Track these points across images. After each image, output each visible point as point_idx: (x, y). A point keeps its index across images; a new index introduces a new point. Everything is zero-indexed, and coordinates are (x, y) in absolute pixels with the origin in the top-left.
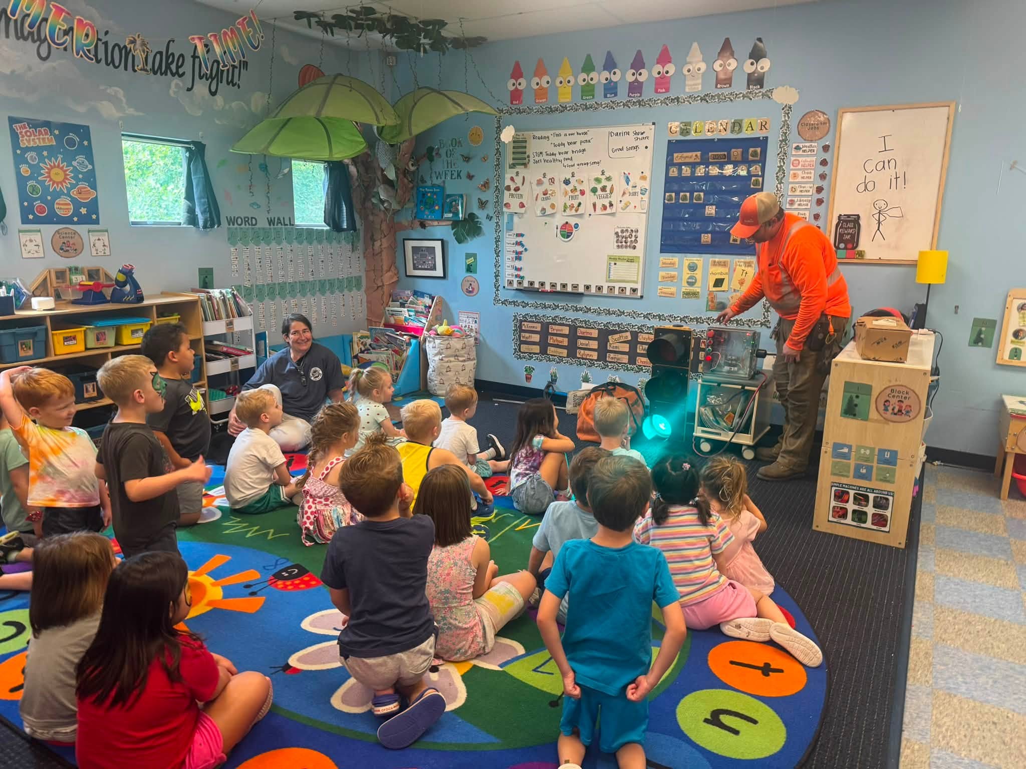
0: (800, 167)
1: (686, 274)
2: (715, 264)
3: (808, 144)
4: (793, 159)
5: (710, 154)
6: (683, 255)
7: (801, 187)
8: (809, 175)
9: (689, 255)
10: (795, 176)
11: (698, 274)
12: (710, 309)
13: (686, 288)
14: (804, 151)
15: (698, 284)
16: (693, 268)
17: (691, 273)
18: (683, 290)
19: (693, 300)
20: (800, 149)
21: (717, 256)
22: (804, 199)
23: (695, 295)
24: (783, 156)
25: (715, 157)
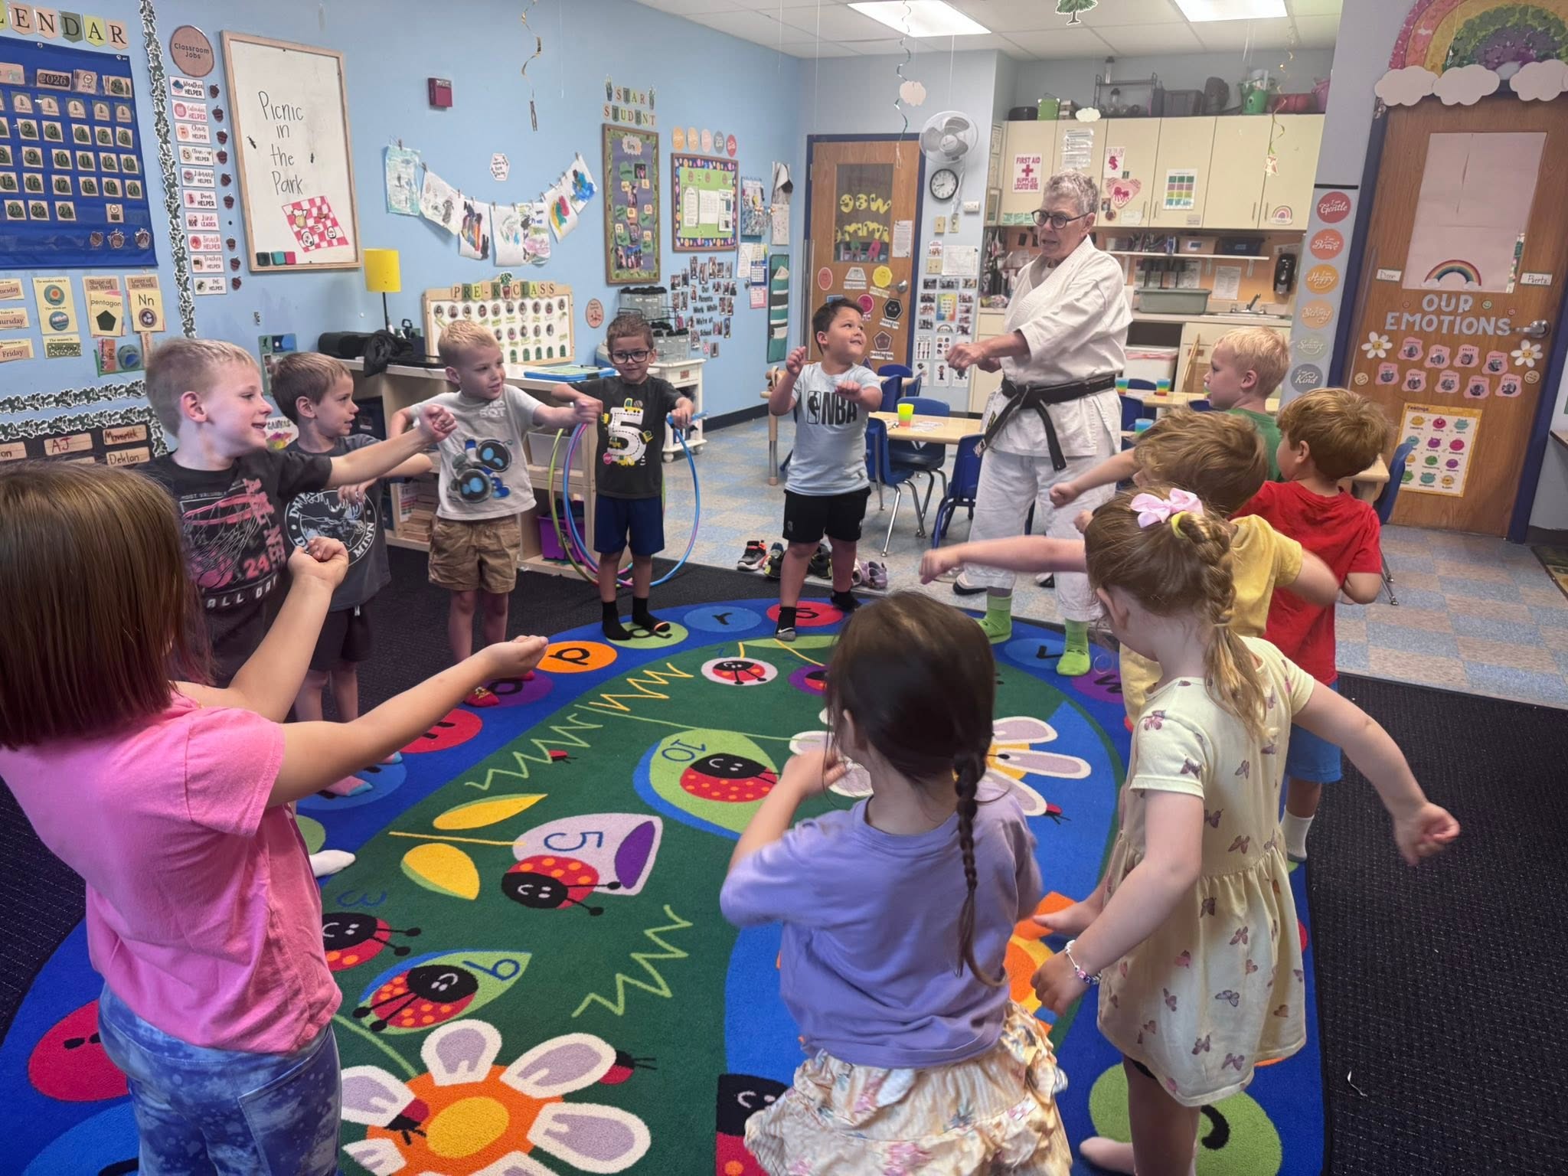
0: (186, 118)
1: (46, 310)
2: (94, 285)
3: (191, 82)
4: (175, 102)
5: (39, 71)
6: (29, 272)
7: (196, 152)
8: (202, 133)
9: (39, 272)
10: (184, 132)
11: (68, 308)
12: (103, 367)
13: (52, 336)
14: (188, 92)
15: (73, 326)
16: (55, 297)
17: (53, 309)
18: (47, 340)
19: (69, 360)
20: (181, 87)
21: (93, 271)
22: (205, 171)
23: (72, 349)
24: (159, 95)
25: (48, 79)
